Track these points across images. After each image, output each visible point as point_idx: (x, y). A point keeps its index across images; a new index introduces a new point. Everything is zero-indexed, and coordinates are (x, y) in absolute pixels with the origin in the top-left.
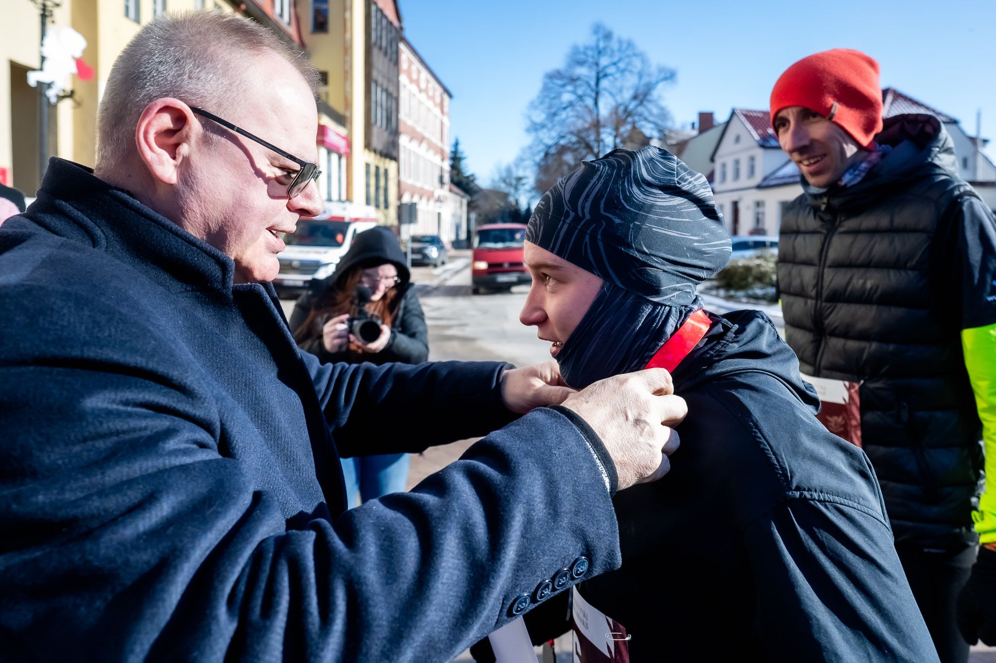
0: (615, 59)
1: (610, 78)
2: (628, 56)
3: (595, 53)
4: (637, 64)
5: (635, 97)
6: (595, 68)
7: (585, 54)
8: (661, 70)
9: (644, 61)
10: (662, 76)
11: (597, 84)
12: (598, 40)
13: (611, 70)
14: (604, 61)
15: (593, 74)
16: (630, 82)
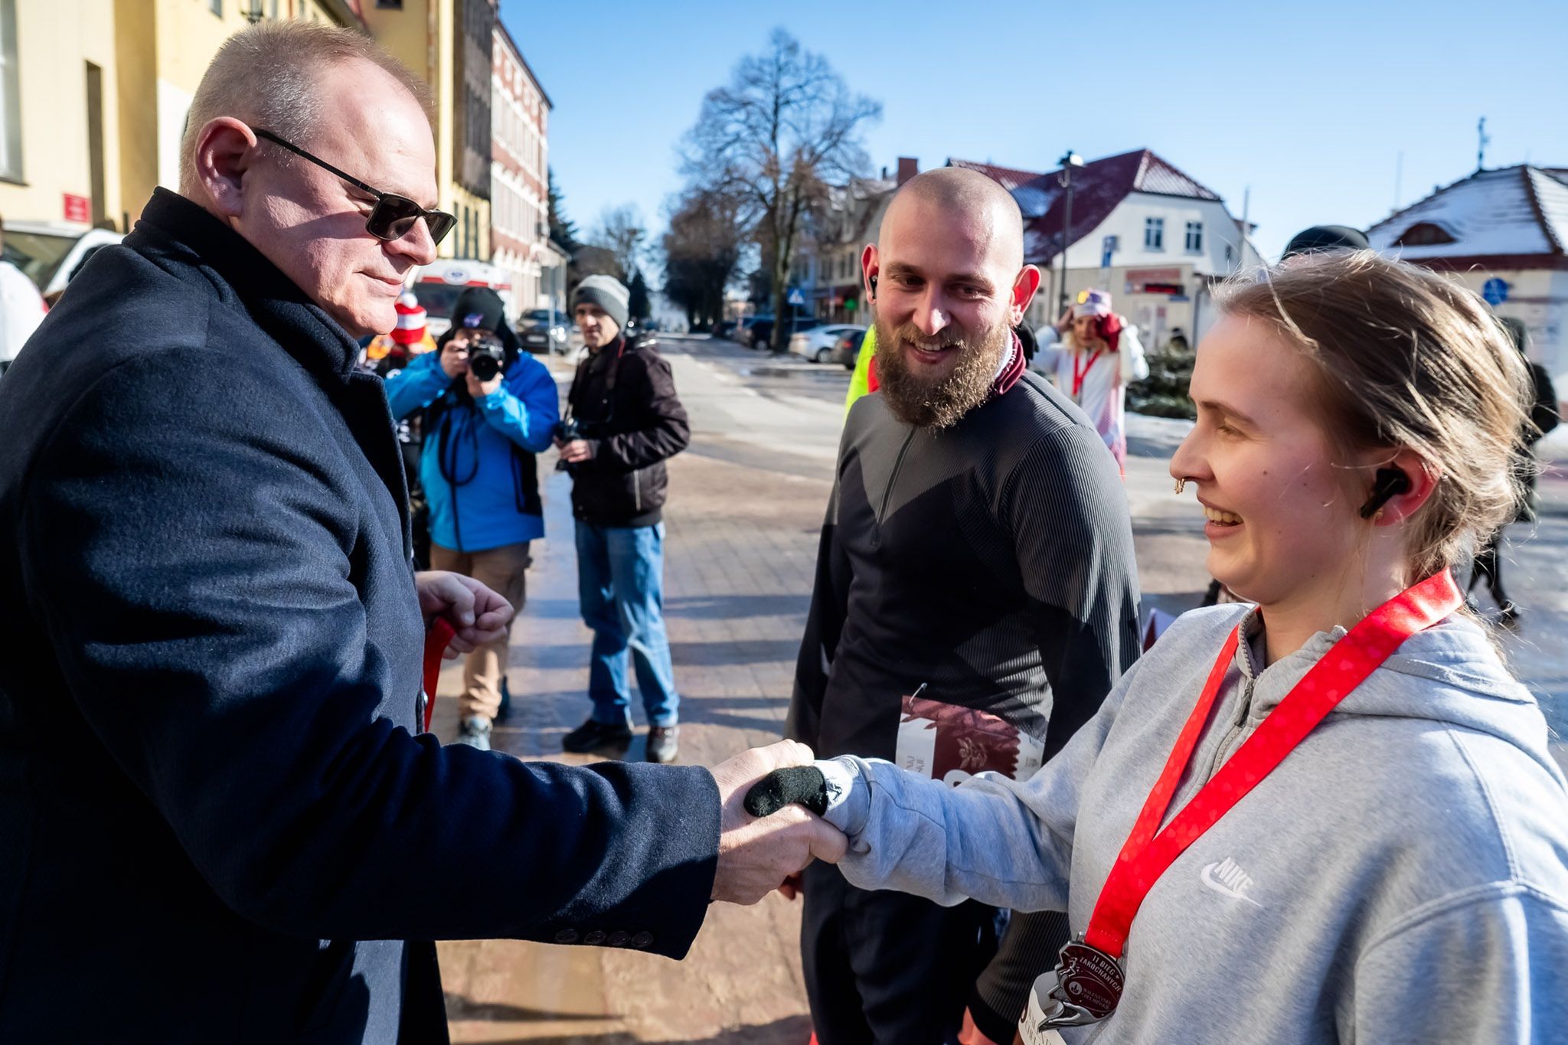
0: (802, 82)
1: (794, 106)
2: (818, 78)
3: (774, 69)
4: (831, 90)
5: (828, 135)
6: (774, 90)
7: (760, 69)
8: (863, 102)
9: (841, 87)
10: (863, 109)
11: (776, 112)
12: (779, 52)
13: (795, 95)
14: (786, 82)
15: (770, 99)
16: (822, 114)
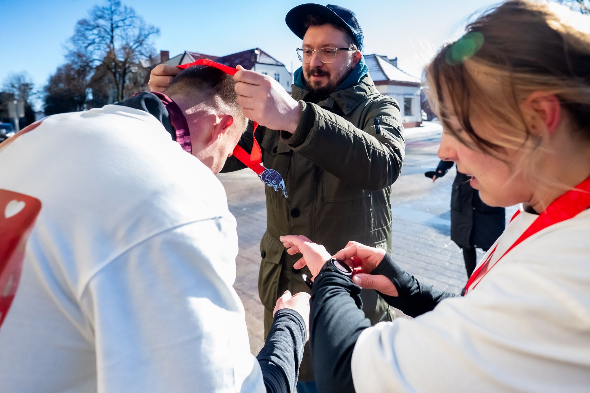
0: (123, 18)
1: (120, 28)
2: (131, 17)
3: (109, 12)
4: (138, 23)
5: (136, 42)
6: (110, 21)
7: (103, 12)
8: (152, 28)
9: (141, 21)
10: (152, 31)
11: (112, 31)
12: (112, 5)
13: (120, 24)
14: (116, 18)
15: (109, 25)
16: (133, 32)
